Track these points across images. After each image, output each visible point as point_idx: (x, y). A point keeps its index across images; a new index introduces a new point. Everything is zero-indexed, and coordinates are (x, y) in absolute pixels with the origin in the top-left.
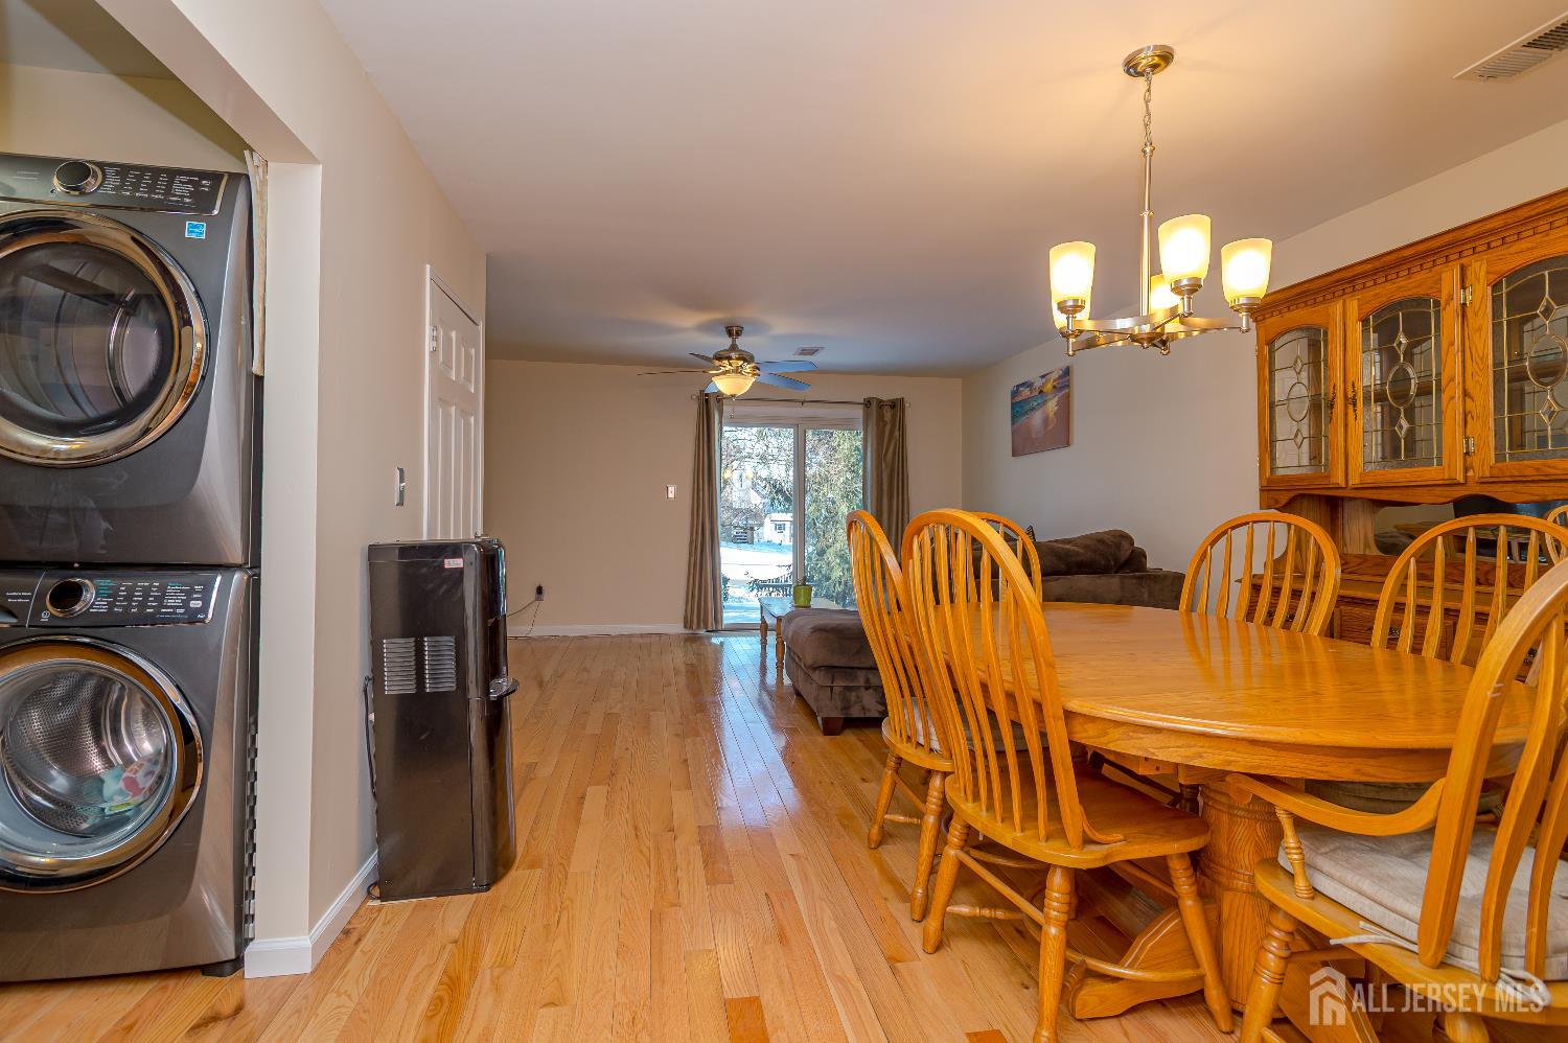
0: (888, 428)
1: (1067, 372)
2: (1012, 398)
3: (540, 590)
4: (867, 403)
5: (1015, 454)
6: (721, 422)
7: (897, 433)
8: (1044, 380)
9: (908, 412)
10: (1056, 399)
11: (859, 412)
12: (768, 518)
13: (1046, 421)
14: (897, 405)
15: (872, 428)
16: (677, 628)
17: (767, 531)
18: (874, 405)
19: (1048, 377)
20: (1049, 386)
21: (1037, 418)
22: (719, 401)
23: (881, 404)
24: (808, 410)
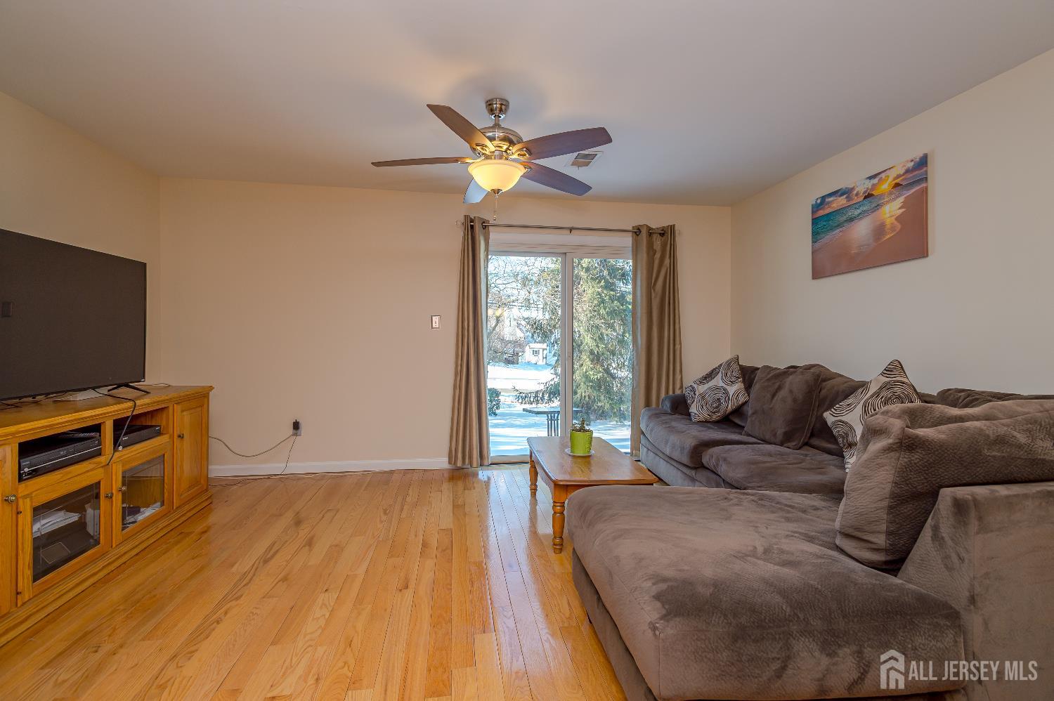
0: (658, 256)
1: (923, 162)
2: (813, 212)
3: (296, 426)
4: (637, 231)
5: (817, 274)
6: (487, 250)
7: (667, 261)
8: (875, 181)
9: (680, 241)
10: (901, 199)
11: (628, 240)
12: (528, 346)
13: (880, 230)
14: (668, 234)
15: (643, 256)
16: (441, 462)
17: (528, 355)
18: (644, 232)
19: (883, 175)
20: (885, 187)
21: (861, 230)
22: (485, 228)
23: (651, 232)
24: (576, 238)
